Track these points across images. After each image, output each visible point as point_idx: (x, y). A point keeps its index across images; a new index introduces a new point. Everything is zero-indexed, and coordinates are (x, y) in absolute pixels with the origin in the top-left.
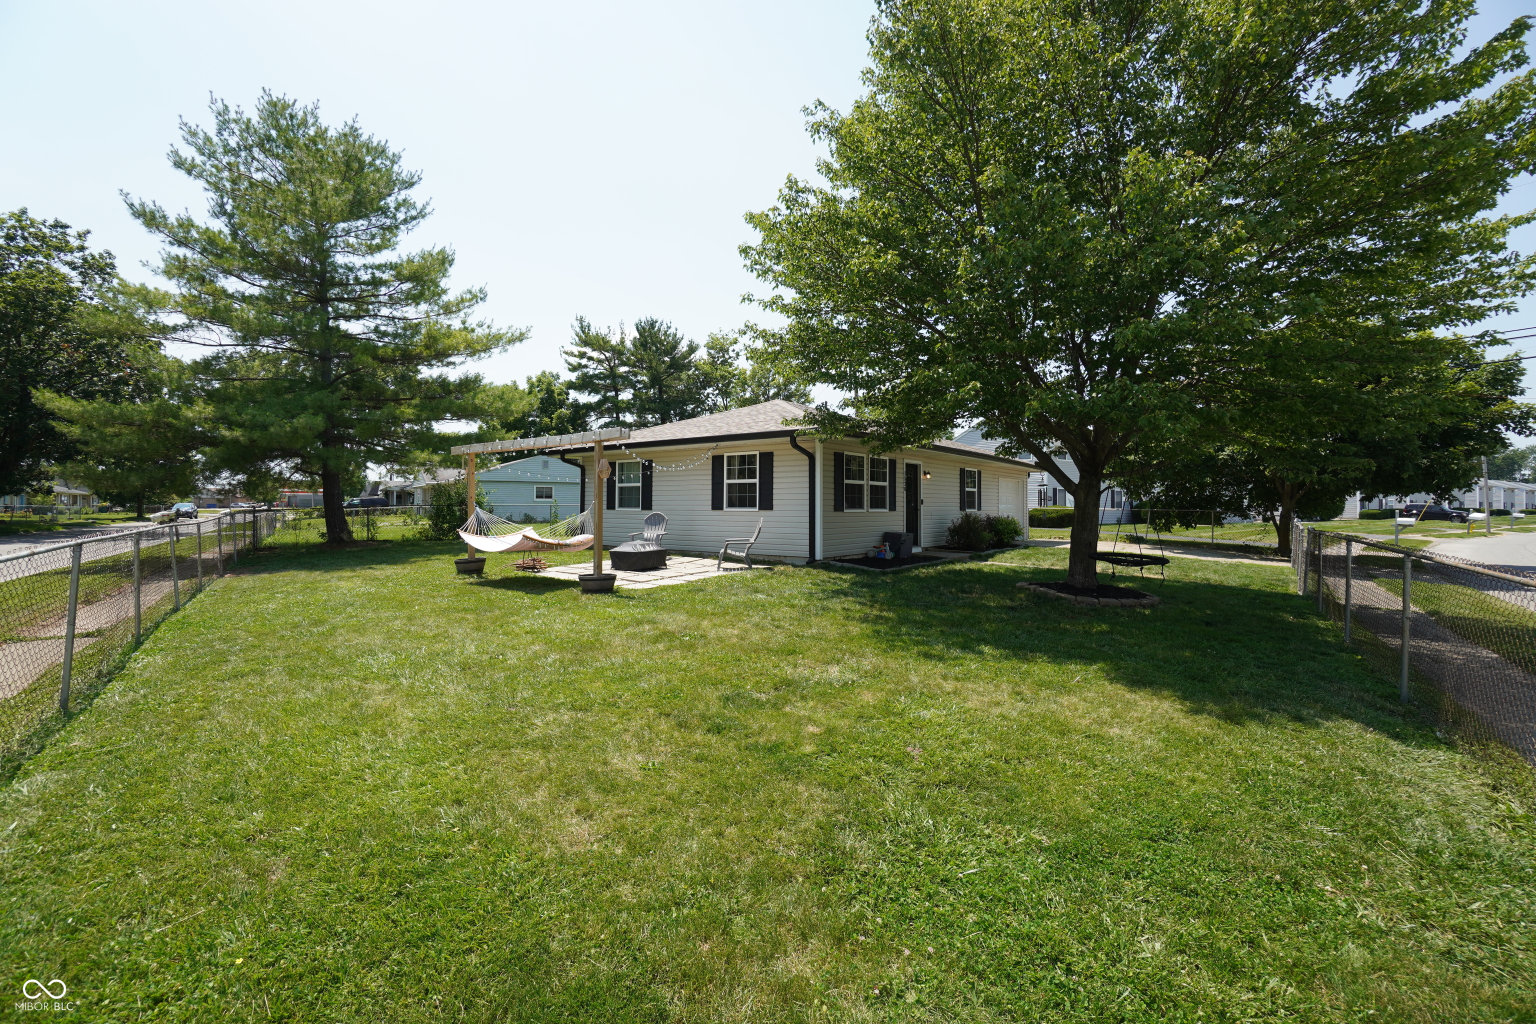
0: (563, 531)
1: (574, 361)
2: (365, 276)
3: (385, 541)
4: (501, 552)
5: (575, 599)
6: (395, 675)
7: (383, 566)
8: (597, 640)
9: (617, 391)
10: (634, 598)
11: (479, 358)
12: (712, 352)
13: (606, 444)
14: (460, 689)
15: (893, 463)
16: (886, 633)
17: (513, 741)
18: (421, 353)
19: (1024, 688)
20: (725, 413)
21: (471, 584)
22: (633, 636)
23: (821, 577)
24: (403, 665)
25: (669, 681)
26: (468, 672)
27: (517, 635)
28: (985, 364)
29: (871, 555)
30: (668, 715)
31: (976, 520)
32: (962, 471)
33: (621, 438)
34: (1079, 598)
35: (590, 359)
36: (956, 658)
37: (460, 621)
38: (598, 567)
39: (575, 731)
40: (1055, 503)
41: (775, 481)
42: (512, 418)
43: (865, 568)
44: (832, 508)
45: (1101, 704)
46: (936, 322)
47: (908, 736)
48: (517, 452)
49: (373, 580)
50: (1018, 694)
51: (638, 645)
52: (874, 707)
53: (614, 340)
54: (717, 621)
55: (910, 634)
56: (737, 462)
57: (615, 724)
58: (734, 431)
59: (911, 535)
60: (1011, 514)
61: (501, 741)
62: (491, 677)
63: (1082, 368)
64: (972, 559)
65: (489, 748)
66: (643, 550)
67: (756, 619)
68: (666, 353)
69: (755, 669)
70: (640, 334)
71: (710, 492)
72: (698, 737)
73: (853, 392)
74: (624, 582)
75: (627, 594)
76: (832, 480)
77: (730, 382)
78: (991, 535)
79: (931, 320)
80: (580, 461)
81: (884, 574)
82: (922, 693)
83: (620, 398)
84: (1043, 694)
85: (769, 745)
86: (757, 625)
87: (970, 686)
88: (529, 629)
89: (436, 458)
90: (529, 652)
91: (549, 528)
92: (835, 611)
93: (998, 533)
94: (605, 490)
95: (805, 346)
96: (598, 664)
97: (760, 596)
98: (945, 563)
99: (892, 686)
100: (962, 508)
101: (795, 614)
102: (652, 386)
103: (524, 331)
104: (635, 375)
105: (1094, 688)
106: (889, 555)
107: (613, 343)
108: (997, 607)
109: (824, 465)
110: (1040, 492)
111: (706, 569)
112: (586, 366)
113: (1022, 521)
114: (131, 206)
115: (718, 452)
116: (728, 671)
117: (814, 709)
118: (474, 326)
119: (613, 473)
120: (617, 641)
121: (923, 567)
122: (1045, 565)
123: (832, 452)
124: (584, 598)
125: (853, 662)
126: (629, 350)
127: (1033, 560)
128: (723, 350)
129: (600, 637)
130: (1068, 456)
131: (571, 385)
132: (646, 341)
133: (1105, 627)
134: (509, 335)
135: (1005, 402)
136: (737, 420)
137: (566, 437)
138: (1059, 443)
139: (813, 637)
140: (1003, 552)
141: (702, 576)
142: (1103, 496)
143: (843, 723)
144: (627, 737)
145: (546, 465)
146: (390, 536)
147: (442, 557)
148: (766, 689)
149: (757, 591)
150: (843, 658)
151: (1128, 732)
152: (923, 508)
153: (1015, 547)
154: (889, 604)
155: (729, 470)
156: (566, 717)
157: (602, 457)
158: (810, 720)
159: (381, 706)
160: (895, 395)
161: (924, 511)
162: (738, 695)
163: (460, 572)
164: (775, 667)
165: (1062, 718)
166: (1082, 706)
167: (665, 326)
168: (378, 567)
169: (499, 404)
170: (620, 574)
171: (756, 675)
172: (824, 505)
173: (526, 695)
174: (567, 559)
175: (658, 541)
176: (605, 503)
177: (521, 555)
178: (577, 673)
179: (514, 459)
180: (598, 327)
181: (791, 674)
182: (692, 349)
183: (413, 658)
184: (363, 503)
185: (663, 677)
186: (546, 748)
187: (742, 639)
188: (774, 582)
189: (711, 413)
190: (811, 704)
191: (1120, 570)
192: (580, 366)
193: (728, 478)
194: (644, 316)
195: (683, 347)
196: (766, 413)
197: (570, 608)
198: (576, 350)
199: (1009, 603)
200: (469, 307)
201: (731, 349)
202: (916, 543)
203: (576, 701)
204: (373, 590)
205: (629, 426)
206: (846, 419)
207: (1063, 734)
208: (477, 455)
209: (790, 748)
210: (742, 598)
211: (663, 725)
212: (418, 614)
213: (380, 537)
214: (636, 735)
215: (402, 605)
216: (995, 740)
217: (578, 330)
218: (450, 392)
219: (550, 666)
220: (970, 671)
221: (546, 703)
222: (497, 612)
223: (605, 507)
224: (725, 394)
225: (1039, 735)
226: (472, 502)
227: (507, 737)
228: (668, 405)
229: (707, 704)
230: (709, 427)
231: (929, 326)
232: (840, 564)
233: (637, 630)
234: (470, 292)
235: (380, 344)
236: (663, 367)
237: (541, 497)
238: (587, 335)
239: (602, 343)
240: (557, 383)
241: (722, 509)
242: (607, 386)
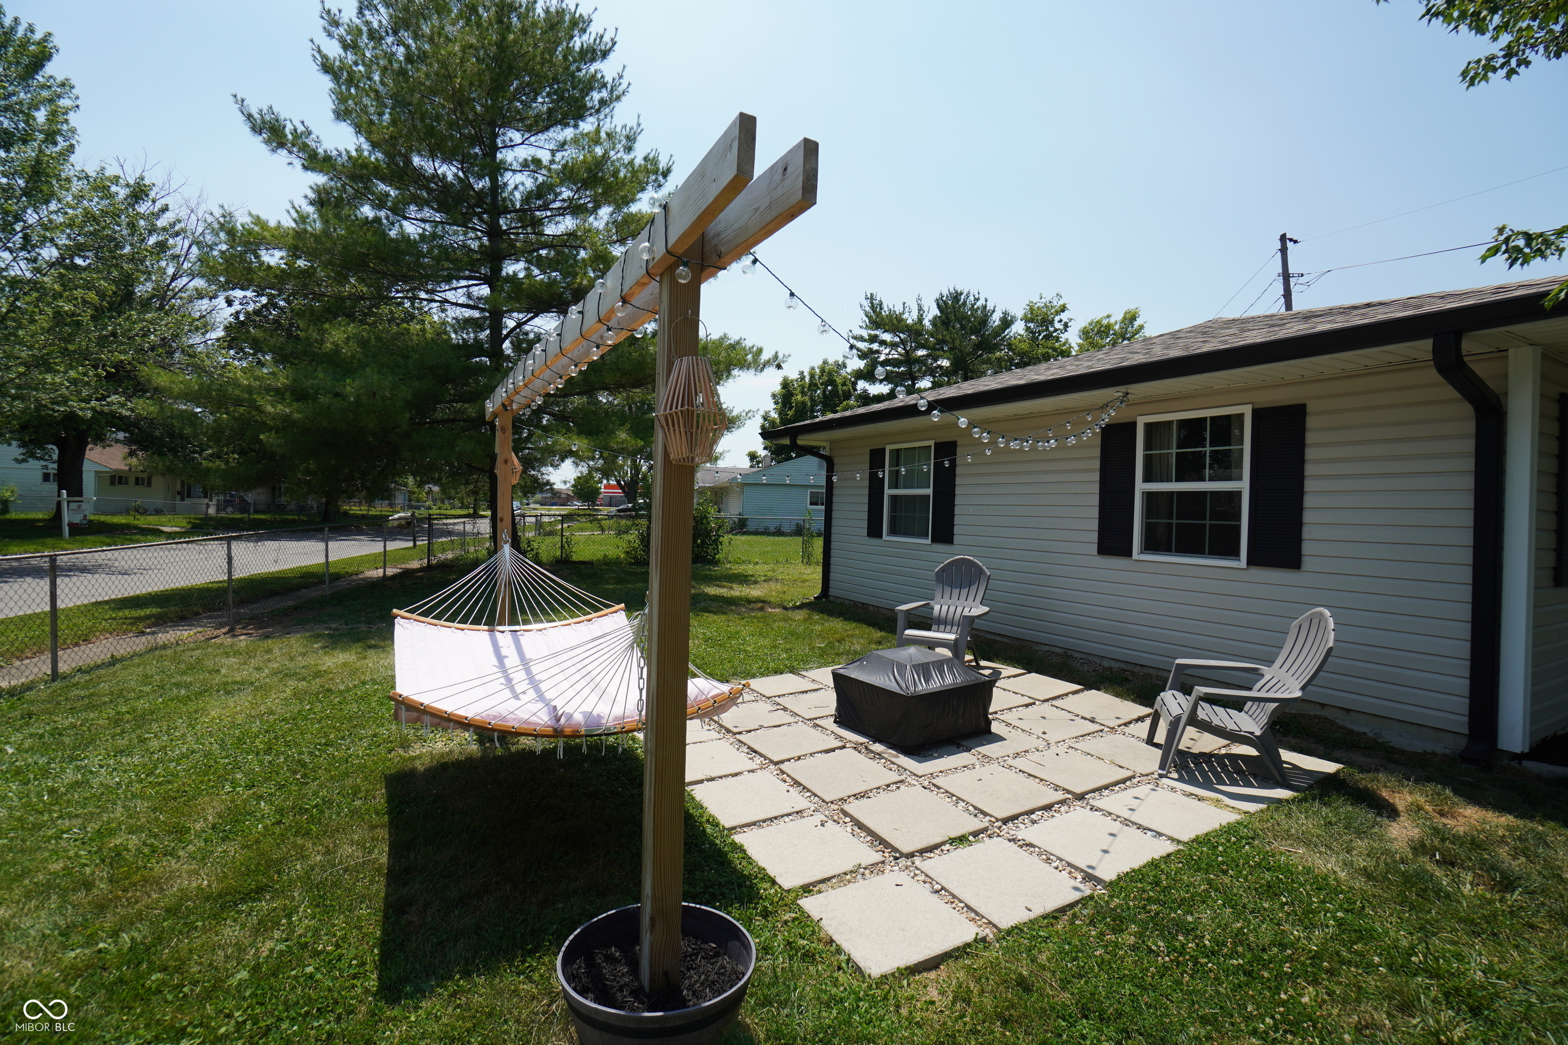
1: (863, 346)
9: (912, 378)
12: (1032, 325)
35: (883, 343)
53: (911, 318)
56: (1179, 437)
68: (973, 331)
70: (941, 312)
83: (916, 386)
107: (909, 321)
112: (878, 352)
114: (249, 117)
115: (1118, 415)
126: (928, 331)
128: (1046, 322)
131: (860, 375)
132: (948, 318)
167: (972, 298)
176: (865, 524)
180: (892, 303)
182: (1007, 322)
192: (871, 351)
193: (1147, 479)
194: (944, 289)
195: (996, 318)
198: (866, 334)
201: (1057, 318)
217: (868, 309)
223: (865, 531)
236: (969, 349)
237: (816, 504)
238: (878, 314)
239: (895, 321)
240: (843, 372)
241: (1128, 553)
242: (902, 373)
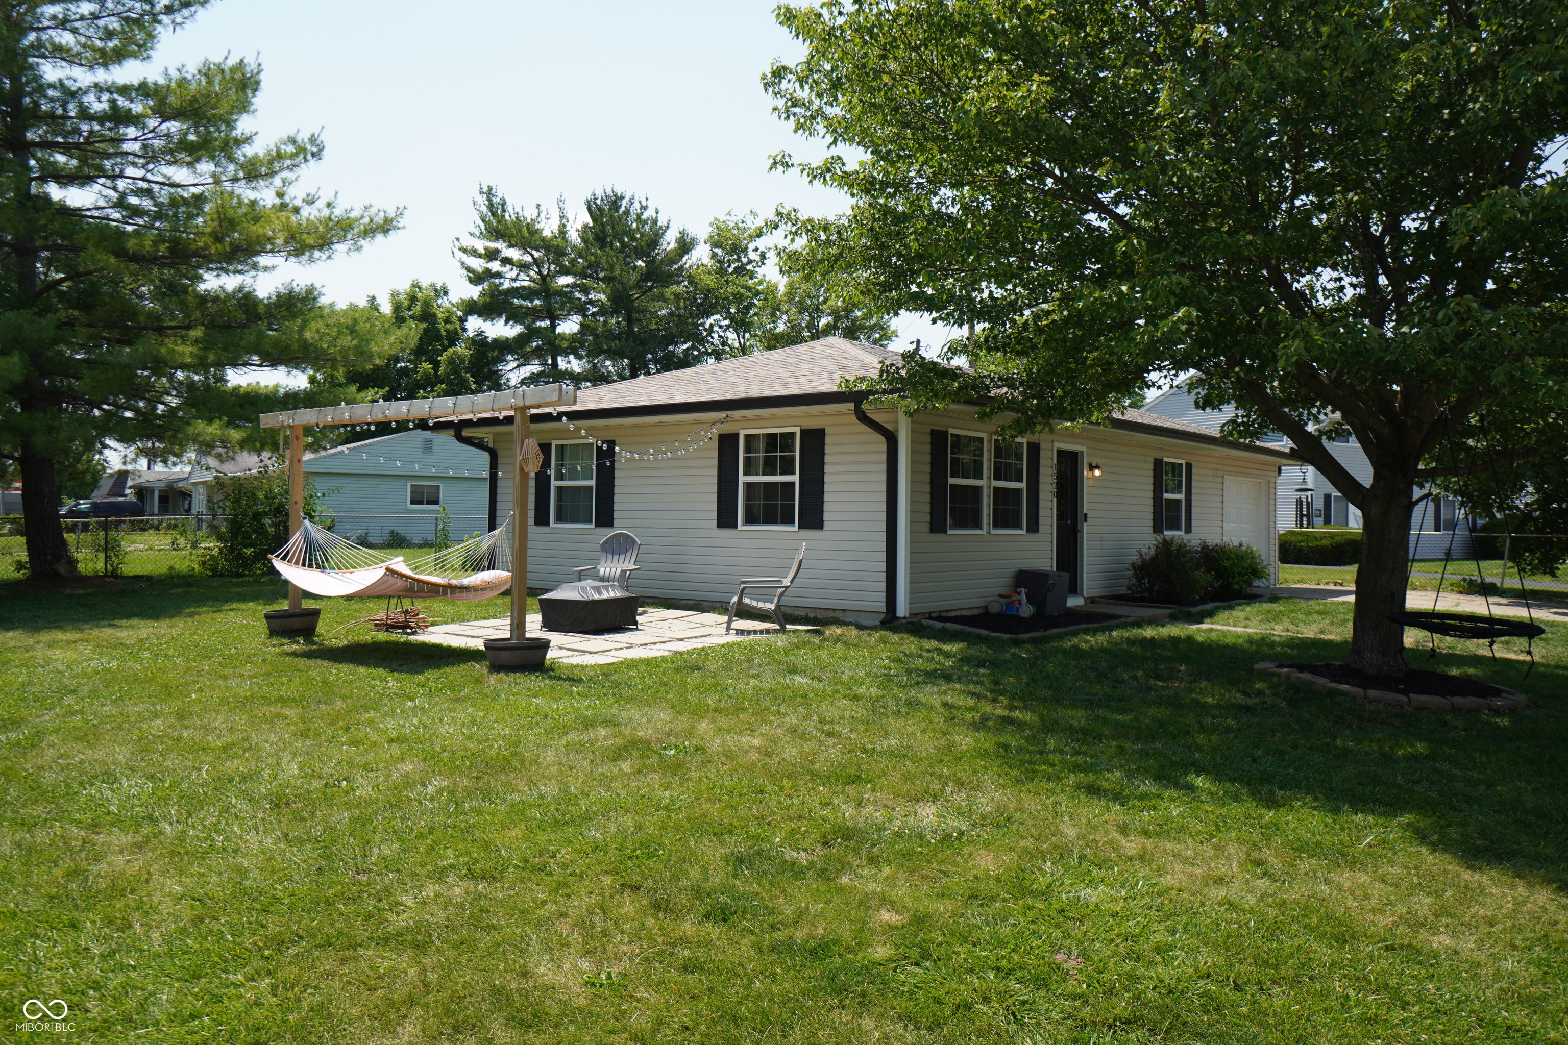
0: (458, 563)
1: (478, 264)
2: (99, 106)
3: (137, 578)
4: (349, 598)
5: (477, 681)
6: (150, 818)
7: (134, 622)
8: (515, 754)
9: (554, 318)
10: (580, 681)
11: (311, 260)
12: (719, 251)
13: (534, 411)
14: (269, 841)
15: (1034, 449)
16: (1020, 749)
17: (362, 935)
18: (206, 247)
19: (1267, 854)
20: (743, 359)
21: (294, 654)
22: (579, 748)
23: (905, 648)
24: (166, 799)
25: (639, 828)
26: (285, 810)
27: (374, 744)
28: (1202, 278)
29: (995, 609)
30: (636, 888)
31: (1182, 550)
32: (1158, 464)
33: (560, 402)
34: (1372, 693)
35: (506, 261)
36: (1143, 797)
37: (272, 721)
38: (519, 625)
39: (472, 915)
40: (1327, 521)
41: (827, 478)
42: (369, 367)
43: (984, 632)
44: (926, 527)
45: (1413, 889)
46: (1116, 201)
47: (1057, 934)
48: (377, 424)
49: (114, 647)
50: (1258, 863)
51: (586, 763)
52: (998, 880)
53: (549, 229)
54: (723, 722)
55: (1062, 752)
56: (761, 445)
57: (543, 903)
58: (758, 391)
59: (1066, 575)
60: (1245, 541)
61: (340, 934)
62: (325, 819)
63: (1383, 280)
64: (1174, 619)
65: (318, 947)
66: (596, 597)
67: (792, 720)
68: (640, 253)
69: (788, 808)
70: (594, 219)
71: (715, 498)
72: (688, 927)
73: (966, 327)
74: (564, 653)
75: (568, 673)
76: (927, 478)
77: (752, 305)
78: (1209, 577)
79: (1105, 197)
80: (489, 440)
81: (1017, 643)
82: (1082, 858)
83: (559, 330)
84: (1304, 866)
85: (812, 943)
86: (793, 730)
87: (1169, 846)
88: (394, 734)
89: (235, 435)
90: (395, 776)
91: (432, 557)
92: (932, 708)
93: (1222, 573)
94: (532, 491)
95: (883, 247)
96: (516, 796)
97: (799, 679)
98: (1124, 626)
99: (1029, 843)
100: (1157, 528)
101: (860, 712)
102: (615, 312)
103: (391, 214)
104: (585, 290)
105: (1400, 857)
106: (1026, 610)
107: (547, 233)
108: (1218, 706)
109: (913, 452)
110: (1299, 502)
111: (707, 631)
112: (499, 275)
113: (1268, 553)
115: (728, 429)
116: (743, 812)
117: (891, 881)
118: (298, 202)
119: (546, 464)
120: (550, 755)
121: (1086, 631)
122: (1309, 632)
123: (928, 429)
124: (493, 680)
125: (960, 798)
126: (574, 247)
127: (1286, 623)
128: (738, 249)
129: (521, 748)
130: (1353, 438)
131: (471, 308)
132: (603, 231)
133: (1421, 747)
134: (366, 220)
135: (1236, 343)
136: (762, 373)
137: (464, 400)
138: (1338, 415)
139: (891, 753)
140: (1231, 608)
141: (698, 644)
142: (1418, 511)
143: (942, 907)
144: (564, 927)
145: (428, 446)
146: (147, 569)
147: (242, 606)
148: (807, 843)
149: (793, 670)
150: (943, 790)
151: (1468, 944)
152: (1086, 529)
153: (1252, 598)
154: (1023, 698)
155: (748, 461)
156: (458, 890)
157: (527, 434)
158: (885, 901)
159: (123, 873)
160: (1040, 331)
161: (1088, 532)
162: (759, 853)
163: (274, 632)
164: (825, 805)
165: (1340, 912)
166: (1377, 890)
167: (637, 205)
168: (124, 622)
169: (346, 341)
170: (556, 638)
171: (790, 819)
172: (913, 522)
173: (387, 852)
174: (464, 611)
175: (624, 579)
176: (531, 514)
177: (383, 603)
178: (479, 812)
179: (373, 435)
181: (852, 817)
182: (685, 245)
183: (184, 786)
184: (97, 510)
185: (628, 821)
186: (420, 947)
187: (768, 754)
188: (824, 654)
189: (718, 358)
190: (887, 871)
191: (1446, 643)
192: (488, 274)
193: (746, 473)
194: (601, 187)
195: (669, 241)
196: (812, 360)
197: (467, 698)
198: (480, 245)
199: (1239, 698)
200: (290, 168)
201: (751, 246)
202: (1074, 588)
203: (476, 861)
204: (114, 664)
205: (577, 379)
206: (953, 374)
207: (1342, 940)
208: (308, 430)
209: (849, 950)
210: (767, 683)
211: (628, 906)
212: (197, 708)
213: (129, 569)
214: (581, 924)
215: (167, 691)
216: (1215, 946)
217: (484, 209)
218: (258, 317)
219: (432, 799)
220: (1168, 819)
221: (423, 865)
222: (339, 704)
223: (531, 521)
224: (740, 324)
225: (1297, 942)
226: (297, 511)
227: (351, 927)
228: (642, 343)
229: (704, 869)
230: (715, 384)
231: (1102, 209)
232: (939, 625)
233: (584, 737)
234: (293, 141)
235: (129, 228)
236: (634, 277)
237: (420, 502)
238: (500, 219)
239: (526, 234)
240: (444, 302)
241: (735, 526)
242: (534, 309)
